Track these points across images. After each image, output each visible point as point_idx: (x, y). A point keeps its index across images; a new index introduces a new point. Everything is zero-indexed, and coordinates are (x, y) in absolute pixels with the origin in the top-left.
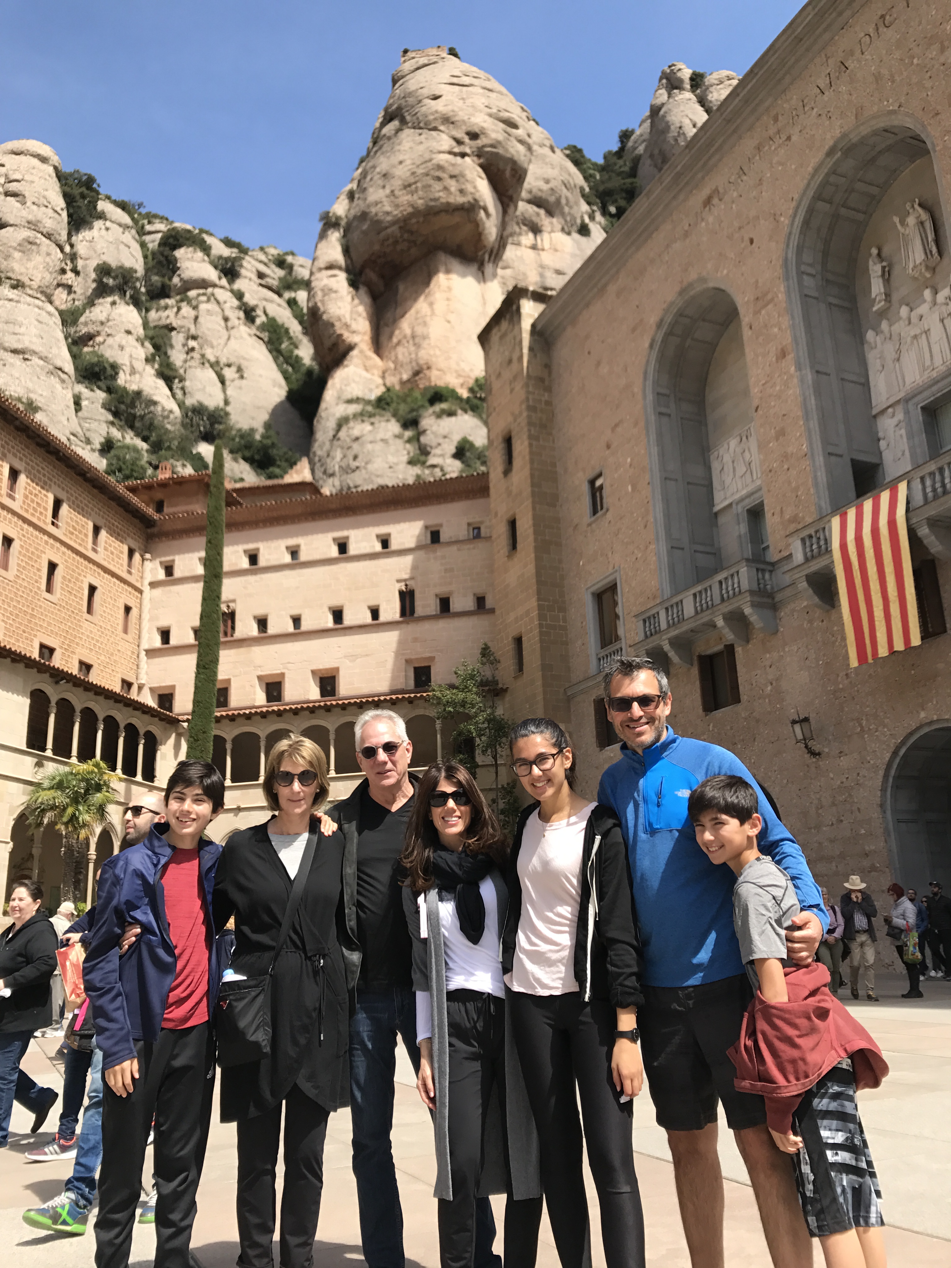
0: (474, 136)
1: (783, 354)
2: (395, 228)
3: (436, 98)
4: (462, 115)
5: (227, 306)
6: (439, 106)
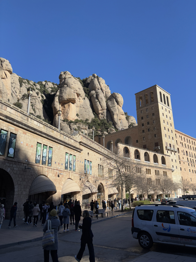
0: (76, 90)
2: (66, 99)
3: (72, 84)
4: (75, 88)
5: (39, 100)
6: (72, 86)
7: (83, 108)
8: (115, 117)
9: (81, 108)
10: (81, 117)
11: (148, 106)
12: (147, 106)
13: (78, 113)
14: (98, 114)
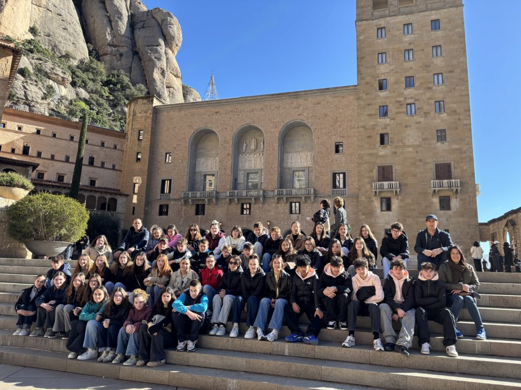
1: (229, 154)
7: (54, 16)
8: (156, 75)
9: (50, 14)
10: (47, 44)
11: (412, 13)
12: (407, 14)
13: (37, 26)
14: (101, 53)
